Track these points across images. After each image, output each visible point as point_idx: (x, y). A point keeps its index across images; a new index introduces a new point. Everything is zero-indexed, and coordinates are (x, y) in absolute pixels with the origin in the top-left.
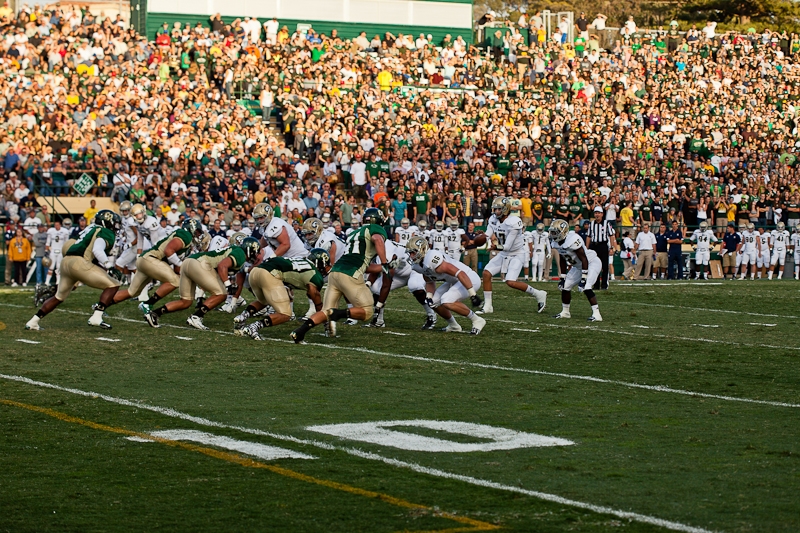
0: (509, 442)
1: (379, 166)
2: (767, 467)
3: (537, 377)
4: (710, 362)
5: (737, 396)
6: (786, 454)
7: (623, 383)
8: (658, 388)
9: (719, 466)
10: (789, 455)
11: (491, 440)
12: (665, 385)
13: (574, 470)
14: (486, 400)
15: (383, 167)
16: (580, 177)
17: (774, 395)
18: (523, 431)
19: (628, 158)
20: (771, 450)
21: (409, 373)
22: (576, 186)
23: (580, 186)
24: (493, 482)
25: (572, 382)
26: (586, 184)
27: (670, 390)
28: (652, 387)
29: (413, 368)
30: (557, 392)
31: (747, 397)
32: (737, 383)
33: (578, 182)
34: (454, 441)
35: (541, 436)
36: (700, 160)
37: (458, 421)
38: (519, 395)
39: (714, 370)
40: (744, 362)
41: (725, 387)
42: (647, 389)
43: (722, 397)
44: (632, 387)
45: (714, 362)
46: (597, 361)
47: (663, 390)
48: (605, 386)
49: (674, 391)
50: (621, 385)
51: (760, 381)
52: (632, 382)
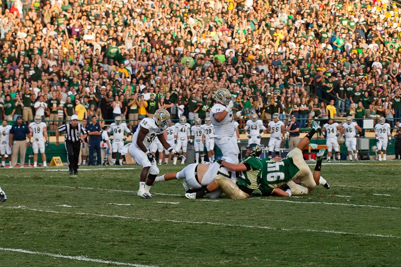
4: (123, 235)
5: (145, 264)
7: (49, 254)
8: (79, 258)
12: (84, 255)
25: (5, 254)
27: (89, 260)
28: (74, 258)
32: (145, 252)
36: (115, 64)
39: (126, 242)
40: (152, 235)
41: (135, 256)
42: (68, 259)
43: (133, 265)
44: (57, 258)
45: (126, 235)
46: (27, 235)
47: (83, 259)
48: (34, 257)
49: (92, 260)
50: (47, 256)
51: (165, 250)
52: (57, 253)
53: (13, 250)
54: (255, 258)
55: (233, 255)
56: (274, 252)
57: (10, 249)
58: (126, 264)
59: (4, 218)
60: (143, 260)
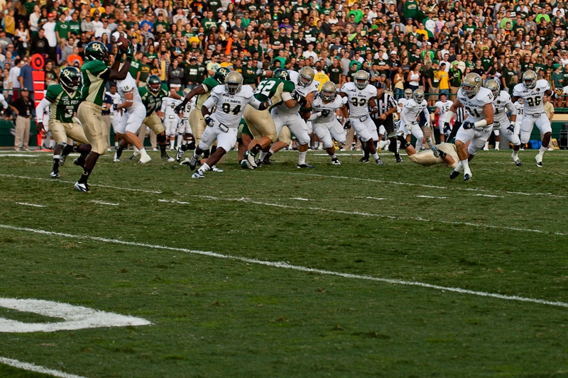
0: (79, 322)
1: (69, 27)
2: (343, 349)
3: (155, 252)
4: (350, 237)
5: (358, 273)
6: (372, 335)
7: (243, 259)
8: (278, 264)
9: (292, 347)
10: (375, 336)
11: (61, 320)
12: (286, 261)
13: (132, 352)
14: (83, 276)
15: (72, 27)
16: (284, 40)
17: (398, 271)
18: (101, 310)
19: (336, 21)
20: (358, 331)
21: (18, 247)
22: (279, 50)
23: (284, 49)
24: (36, 364)
25: (188, 258)
26: (291, 47)
27: (290, 266)
28: (272, 264)
29: (26, 242)
30: (166, 268)
31: (368, 275)
32: (365, 259)
33: (282, 45)
34: (19, 320)
35: (119, 315)
36: (414, 24)
37: (38, 299)
38: (124, 271)
39: (349, 245)
40: (387, 237)
41: (351, 262)
42: (265, 265)
43: (341, 275)
44: (250, 263)
45: (355, 237)
46: (230, 235)
47: (283, 266)
48: (222, 262)
49: (293, 267)
50: (240, 261)
51: (391, 257)
52: (253, 257)
53: (201, 252)
54: (499, 269)
55: (474, 264)
56: (529, 261)
57: (198, 252)
58: (333, 273)
59: (215, 212)
60: (357, 268)
